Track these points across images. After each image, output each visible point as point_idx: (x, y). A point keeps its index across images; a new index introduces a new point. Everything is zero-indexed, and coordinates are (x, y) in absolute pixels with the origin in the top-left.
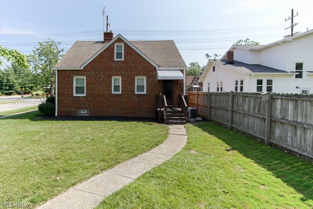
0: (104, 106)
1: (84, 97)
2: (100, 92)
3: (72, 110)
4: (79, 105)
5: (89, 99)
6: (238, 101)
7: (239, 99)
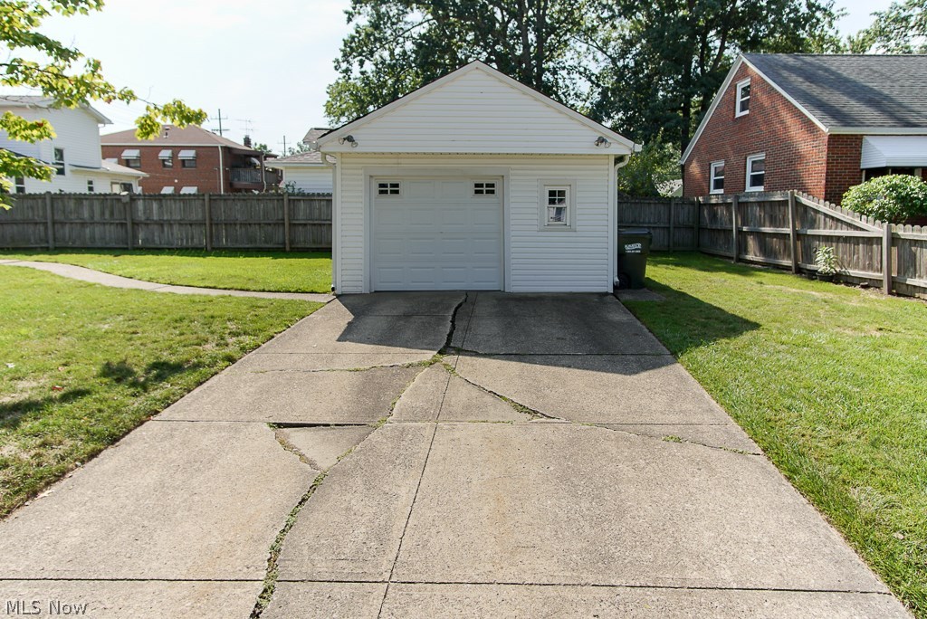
6: (64, 207)
7: (66, 203)
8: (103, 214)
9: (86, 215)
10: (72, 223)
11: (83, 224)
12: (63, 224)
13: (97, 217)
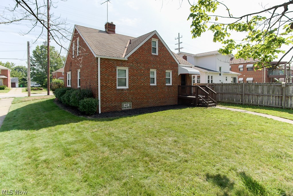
0: (145, 97)
1: (127, 89)
2: (141, 84)
3: (116, 104)
4: (122, 99)
5: (132, 91)
6: (250, 88)
7: (251, 87)
8: (268, 92)
9: (260, 91)
10: (253, 95)
11: (258, 96)
12: (249, 95)
13: (266, 93)
